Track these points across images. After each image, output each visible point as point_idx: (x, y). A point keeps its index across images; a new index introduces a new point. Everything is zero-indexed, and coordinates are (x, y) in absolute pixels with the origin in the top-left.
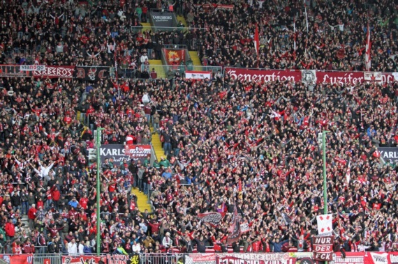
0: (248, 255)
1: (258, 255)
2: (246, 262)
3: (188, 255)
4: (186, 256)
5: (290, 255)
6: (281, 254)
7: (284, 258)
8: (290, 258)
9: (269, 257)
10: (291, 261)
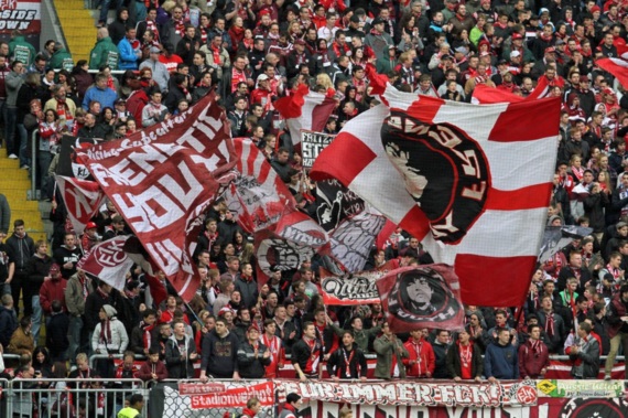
0: (391, 388)
1: (427, 389)
2: (380, 413)
3: (174, 386)
4: (168, 389)
5: (541, 387)
6: (509, 386)
7: (520, 400)
8: (541, 401)
9: (464, 394)
10: (543, 410)
